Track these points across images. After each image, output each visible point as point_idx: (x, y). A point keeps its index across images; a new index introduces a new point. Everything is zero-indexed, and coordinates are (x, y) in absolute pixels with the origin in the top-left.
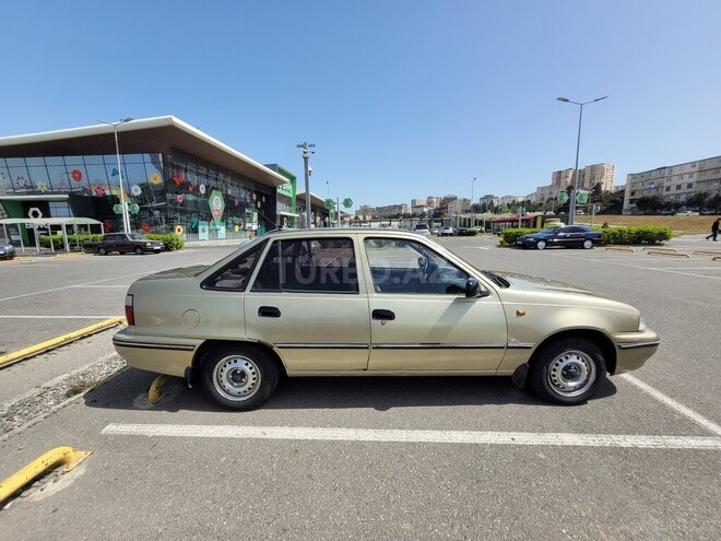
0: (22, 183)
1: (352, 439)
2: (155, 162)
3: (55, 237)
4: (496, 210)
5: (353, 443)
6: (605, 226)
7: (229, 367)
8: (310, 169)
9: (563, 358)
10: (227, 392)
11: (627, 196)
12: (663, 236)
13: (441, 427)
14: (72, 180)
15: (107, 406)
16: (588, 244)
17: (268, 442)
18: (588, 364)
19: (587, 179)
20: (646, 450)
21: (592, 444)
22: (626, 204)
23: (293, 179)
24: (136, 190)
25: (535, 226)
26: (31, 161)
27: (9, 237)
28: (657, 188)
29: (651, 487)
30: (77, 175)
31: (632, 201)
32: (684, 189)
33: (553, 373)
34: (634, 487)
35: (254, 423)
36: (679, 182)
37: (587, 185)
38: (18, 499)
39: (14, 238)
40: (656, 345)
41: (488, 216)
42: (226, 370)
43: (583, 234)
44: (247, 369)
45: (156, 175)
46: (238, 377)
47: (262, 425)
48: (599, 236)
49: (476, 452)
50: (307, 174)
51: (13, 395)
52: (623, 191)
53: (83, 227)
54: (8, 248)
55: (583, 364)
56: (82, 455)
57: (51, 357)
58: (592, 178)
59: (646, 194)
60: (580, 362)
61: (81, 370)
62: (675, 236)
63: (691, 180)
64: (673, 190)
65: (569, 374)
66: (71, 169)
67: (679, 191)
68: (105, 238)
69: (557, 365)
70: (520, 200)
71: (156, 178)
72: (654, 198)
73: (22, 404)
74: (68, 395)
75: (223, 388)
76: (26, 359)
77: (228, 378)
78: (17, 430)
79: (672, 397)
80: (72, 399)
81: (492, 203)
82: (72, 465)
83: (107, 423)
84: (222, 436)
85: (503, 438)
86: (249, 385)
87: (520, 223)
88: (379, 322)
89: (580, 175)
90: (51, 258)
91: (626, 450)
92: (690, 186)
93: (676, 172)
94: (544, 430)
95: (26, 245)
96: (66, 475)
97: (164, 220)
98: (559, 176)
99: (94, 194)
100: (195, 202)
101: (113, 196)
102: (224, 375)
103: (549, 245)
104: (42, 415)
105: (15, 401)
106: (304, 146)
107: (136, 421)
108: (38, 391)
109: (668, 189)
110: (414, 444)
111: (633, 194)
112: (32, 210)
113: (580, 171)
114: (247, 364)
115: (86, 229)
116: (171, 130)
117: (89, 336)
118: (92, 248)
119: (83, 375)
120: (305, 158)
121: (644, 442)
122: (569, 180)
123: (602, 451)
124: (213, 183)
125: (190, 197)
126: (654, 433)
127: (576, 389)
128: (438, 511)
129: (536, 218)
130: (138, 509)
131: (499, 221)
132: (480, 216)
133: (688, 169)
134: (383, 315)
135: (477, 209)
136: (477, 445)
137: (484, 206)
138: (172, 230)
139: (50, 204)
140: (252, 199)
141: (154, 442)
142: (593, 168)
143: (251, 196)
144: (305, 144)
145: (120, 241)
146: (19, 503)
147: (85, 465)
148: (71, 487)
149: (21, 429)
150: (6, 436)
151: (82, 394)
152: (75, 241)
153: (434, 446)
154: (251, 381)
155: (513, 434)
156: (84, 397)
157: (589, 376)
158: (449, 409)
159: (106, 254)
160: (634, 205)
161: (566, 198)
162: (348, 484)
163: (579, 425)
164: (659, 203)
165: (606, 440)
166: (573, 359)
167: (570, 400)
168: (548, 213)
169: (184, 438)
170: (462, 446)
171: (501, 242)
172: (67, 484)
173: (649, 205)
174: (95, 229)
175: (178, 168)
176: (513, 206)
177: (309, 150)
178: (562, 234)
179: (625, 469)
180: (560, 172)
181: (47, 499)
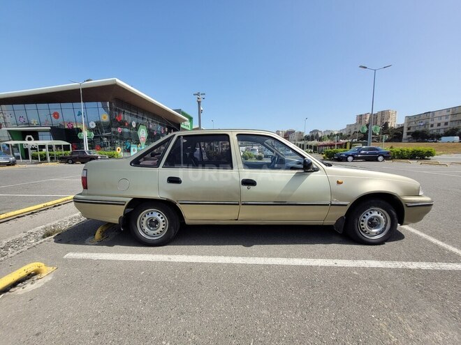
0: (22, 120)
1: (227, 262)
2: (105, 107)
3: (42, 153)
4: (320, 139)
5: (228, 264)
6: (391, 147)
7: (147, 217)
8: (202, 109)
9: (369, 213)
10: (146, 234)
11: (405, 131)
12: (430, 154)
13: (287, 256)
14: (53, 118)
15: (68, 242)
16: (380, 158)
17: (173, 263)
18: (385, 217)
19: (379, 119)
20: (427, 270)
21: (389, 266)
22: (405, 135)
23: (191, 119)
24: (92, 125)
25: (346, 148)
26: (28, 106)
27: (13, 154)
28: (425, 125)
29: (432, 291)
30: (56, 115)
31: (408, 134)
32: (442, 126)
33: (361, 223)
34: (420, 291)
35: (163, 253)
36: (439, 122)
37: (379, 123)
38: (7, 293)
39: (16, 154)
40: (432, 205)
41: (315, 143)
42: (146, 219)
43: (377, 152)
44: (159, 218)
45: (105, 115)
46: (153, 224)
47: (169, 254)
48: (388, 153)
49: (311, 270)
50: (200, 112)
51: (8, 236)
52: (402, 127)
53: (59, 147)
54: (12, 159)
55: (382, 217)
56: (51, 269)
57: (34, 216)
58: (382, 119)
59: (417, 129)
60: (380, 215)
61: (53, 223)
62: (438, 155)
63: (447, 120)
64: (435, 127)
65: (373, 224)
66: (52, 112)
67: (439, 127)
68: (72, 153)
69: (364, 217)
70: (336, 133)
71: (105, 118)
72: (423, 131)
73: (14, 242)
74: (44, 237)
75: (143, 231)
76: (18, 217)
77: (147, 224)
78: (10, 255)
79: (442, 241)
80: (46, 239)
81: (317, 135)
82: (43, 275)
83: (68, 252)
84: (142, 260)
85: (329, 263)
86: (160, 229)
87: (336, 146)
88: (246, 187)
89: (374, 117)
90: (38, 165)
91: (414, 270)
92: (446, 124)
93: (437, 115)
94: (356, 259)
95: (23, 159)
96: (40, 280)
97: (109, 144)
98: (360, 118)
99: (66, 127)
100: (129, 133)
101: (78, 129)
102: (144, 222)
103: (355, 158)
104: (26, 247)
105: (10, 240)
106: (198, 94)
107: (87, 251)
108: (24, 235)
109: (432, 126)
110: (269, 266)
111: (409, 129)
112: (28, 136)
113: (374, 115)
114: (159, 215)
115: (61, 148)
116: (115, 87)
117: (59, 205)
118: (64, 160)
119: (54, 226)
120: (199, 102)
121: (425, 266)
122: (367, 120)
123: (397, 271)
124: (140, 121)
125: (126, 130)
126: (432, 261)
127: (377, 234)
128: (286, 304)
129: (346, 143)
130: (85, 300)
131: (322, 146)
132: (310, 143)
133: (445, 113)
134: (249, 183)
135: (308, 138)
136: (312, 266)
137: (312, 136)
138: (114, 150)
139: (39, 133)
140: (165, 131)
141: (98, 263)
142: (382, 113)
143: (164, 129)
144: (199, 93)
145: (82, 155)
146: (8, 295)
147: (52, 275)
148: (42, 287)
149: (12, 255)
150: (3, 258)
151: (53, 236)
152: (53, 155)
153: (283, 267)
154: (162, 226)
155: (335, 261)
156: (54, 238)
157: (386, 225)
158: (292, 246)
159: (73, 163)
160: (410, 136)
161: (366, 129)
162: (225, 288)
163: (380, 256)
164: (426, 135)
165: (399, 265)
166: (375, 214)
167: (373, 241)
168: (354, 141)
169: (117, 261)
170: (302, 267)
171: (324, 157)
172: (40, 285)
173: (419, 136)
174: (66, 148)
175: (119, 111)
176: (331, 136)
177: (201, 97)
178: (363, 152)
179: (413, 281)
180: (361, 115)
181: (26, 294)
